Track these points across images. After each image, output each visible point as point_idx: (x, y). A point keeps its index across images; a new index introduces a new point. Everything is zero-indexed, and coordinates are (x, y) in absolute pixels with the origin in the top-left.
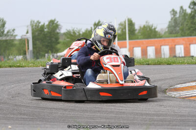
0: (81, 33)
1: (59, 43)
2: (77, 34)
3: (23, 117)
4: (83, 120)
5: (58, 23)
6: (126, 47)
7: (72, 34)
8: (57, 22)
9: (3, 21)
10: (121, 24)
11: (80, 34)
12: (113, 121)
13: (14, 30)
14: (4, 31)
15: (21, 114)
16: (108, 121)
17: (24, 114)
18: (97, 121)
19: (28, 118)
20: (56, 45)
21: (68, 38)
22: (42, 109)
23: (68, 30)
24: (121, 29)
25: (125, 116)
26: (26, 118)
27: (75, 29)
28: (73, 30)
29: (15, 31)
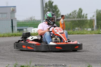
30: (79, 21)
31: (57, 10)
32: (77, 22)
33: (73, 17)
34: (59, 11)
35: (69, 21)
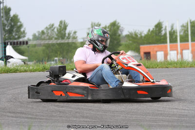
0: (143, 35)
1: (120, 45)
2: (139, 36)
3: (86, 120)
4: (146, 123)
5: (119, 25)
6: (188, 49)
7: (134, 36)
8: (118, 23)
9: (64, 23)
10: (183, 26)
11: (141, 37)
12: (176, 124)
13: (75, 32)
14: (65, 34)
15: (83, 117)
16: (170, 124)
17: (87, 117)
18: (160, 124)
19: (91, 122)
20: (118, 47)
21: (130, 40)
22: (105, 112)
23: (130, 32)
24: (183, 31)
25: (188, 118)
26: (89, 121)
27: (137, 31)
28: (135, 32)
29: (77, 33)
30: (60, 44)
31: (19, 24)
32: (57, 46)
33: (49, 37)
34: (21, 26)
35: (40, 45)
